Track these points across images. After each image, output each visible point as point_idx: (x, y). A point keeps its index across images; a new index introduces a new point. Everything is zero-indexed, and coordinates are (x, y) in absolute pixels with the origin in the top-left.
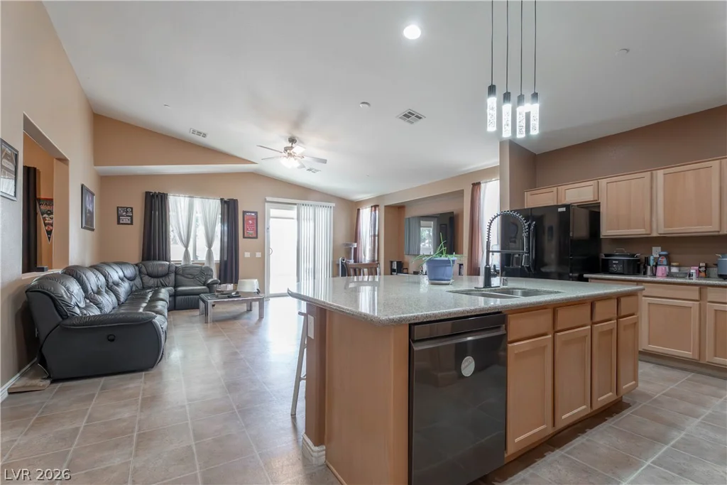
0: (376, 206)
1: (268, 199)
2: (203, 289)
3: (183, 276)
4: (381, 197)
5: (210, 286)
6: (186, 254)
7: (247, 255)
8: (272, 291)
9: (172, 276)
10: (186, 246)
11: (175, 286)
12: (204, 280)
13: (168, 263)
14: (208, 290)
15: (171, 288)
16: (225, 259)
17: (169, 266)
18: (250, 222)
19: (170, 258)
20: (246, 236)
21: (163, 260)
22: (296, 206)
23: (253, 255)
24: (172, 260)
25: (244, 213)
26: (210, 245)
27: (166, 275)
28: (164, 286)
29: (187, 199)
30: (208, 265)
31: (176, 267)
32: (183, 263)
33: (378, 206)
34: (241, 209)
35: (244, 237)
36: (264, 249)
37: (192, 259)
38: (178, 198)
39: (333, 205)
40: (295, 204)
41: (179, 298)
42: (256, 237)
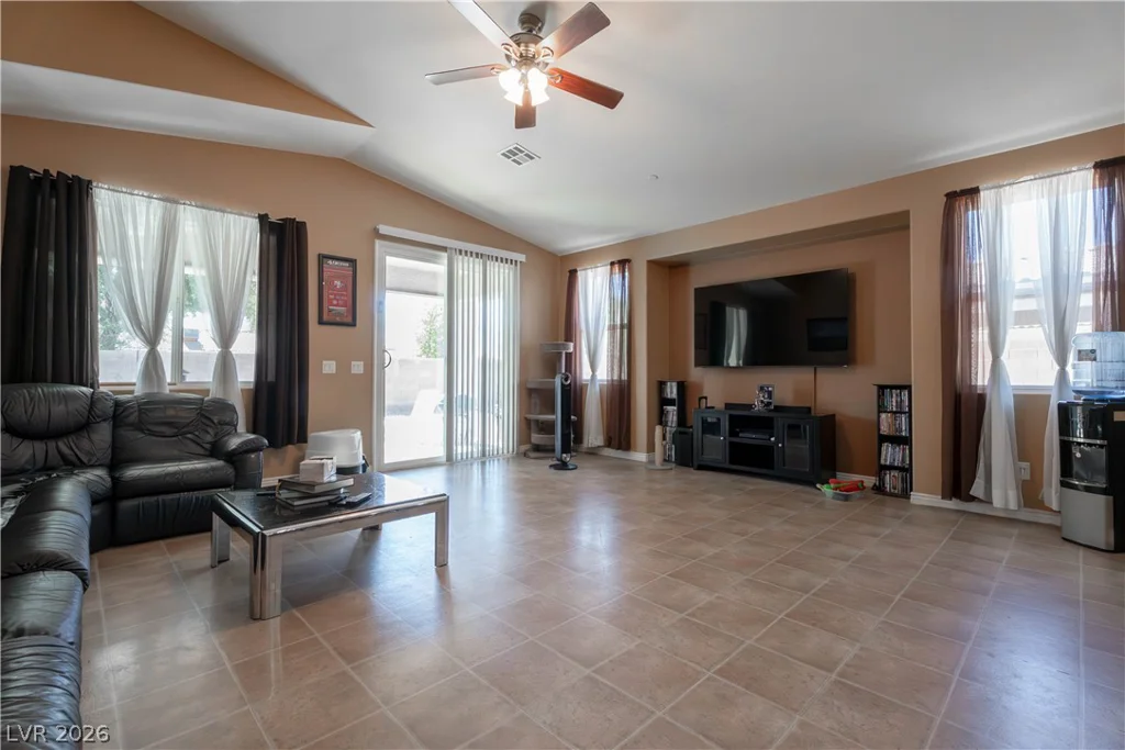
0: (623, 263)
1: (384, 229)
2: (213, 469)
3: (142, 431)
4: (638, 242)
5: (234, 458)
6: (152, 363)
7: (329, 367)
8: (390, 457)
9: (103, 434)
10: (152, 340)
11: (115, 464)
12: (209, 438)
13: (87, 390)
14: (230, 471)
15: (97, 475)
16: (271, 377)
17: (93, 401)
18: (338, 283)
19: (95, 374)
20: (325, 318)
21: (72, 383)
22: (445, 255)
23: (344, 367)
24: (101, 379)
25: (322, 258)
26: (226, 336)
27: (83, 426)
28: (72, 465)
29: (157, 207)
30: (220, 396)
31: (117, 404)
32: (139, 391)
33: (628, 261)
34: (315, 246)
35: (321, 322)
36: (370, 354)
37: (169, 380)
38: (126, 199)
39: (521, 258)
40: (444, 249)
41: (126, 505)
42: (353, 324)
